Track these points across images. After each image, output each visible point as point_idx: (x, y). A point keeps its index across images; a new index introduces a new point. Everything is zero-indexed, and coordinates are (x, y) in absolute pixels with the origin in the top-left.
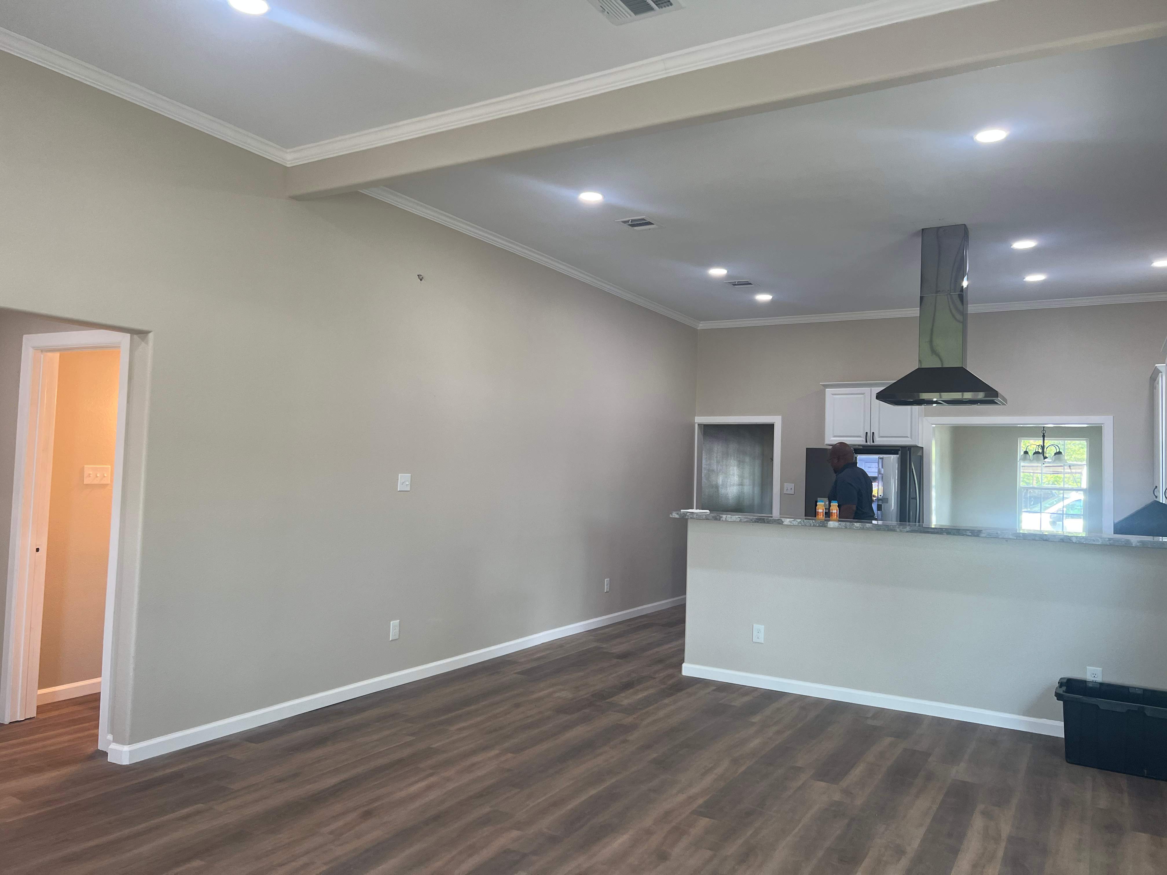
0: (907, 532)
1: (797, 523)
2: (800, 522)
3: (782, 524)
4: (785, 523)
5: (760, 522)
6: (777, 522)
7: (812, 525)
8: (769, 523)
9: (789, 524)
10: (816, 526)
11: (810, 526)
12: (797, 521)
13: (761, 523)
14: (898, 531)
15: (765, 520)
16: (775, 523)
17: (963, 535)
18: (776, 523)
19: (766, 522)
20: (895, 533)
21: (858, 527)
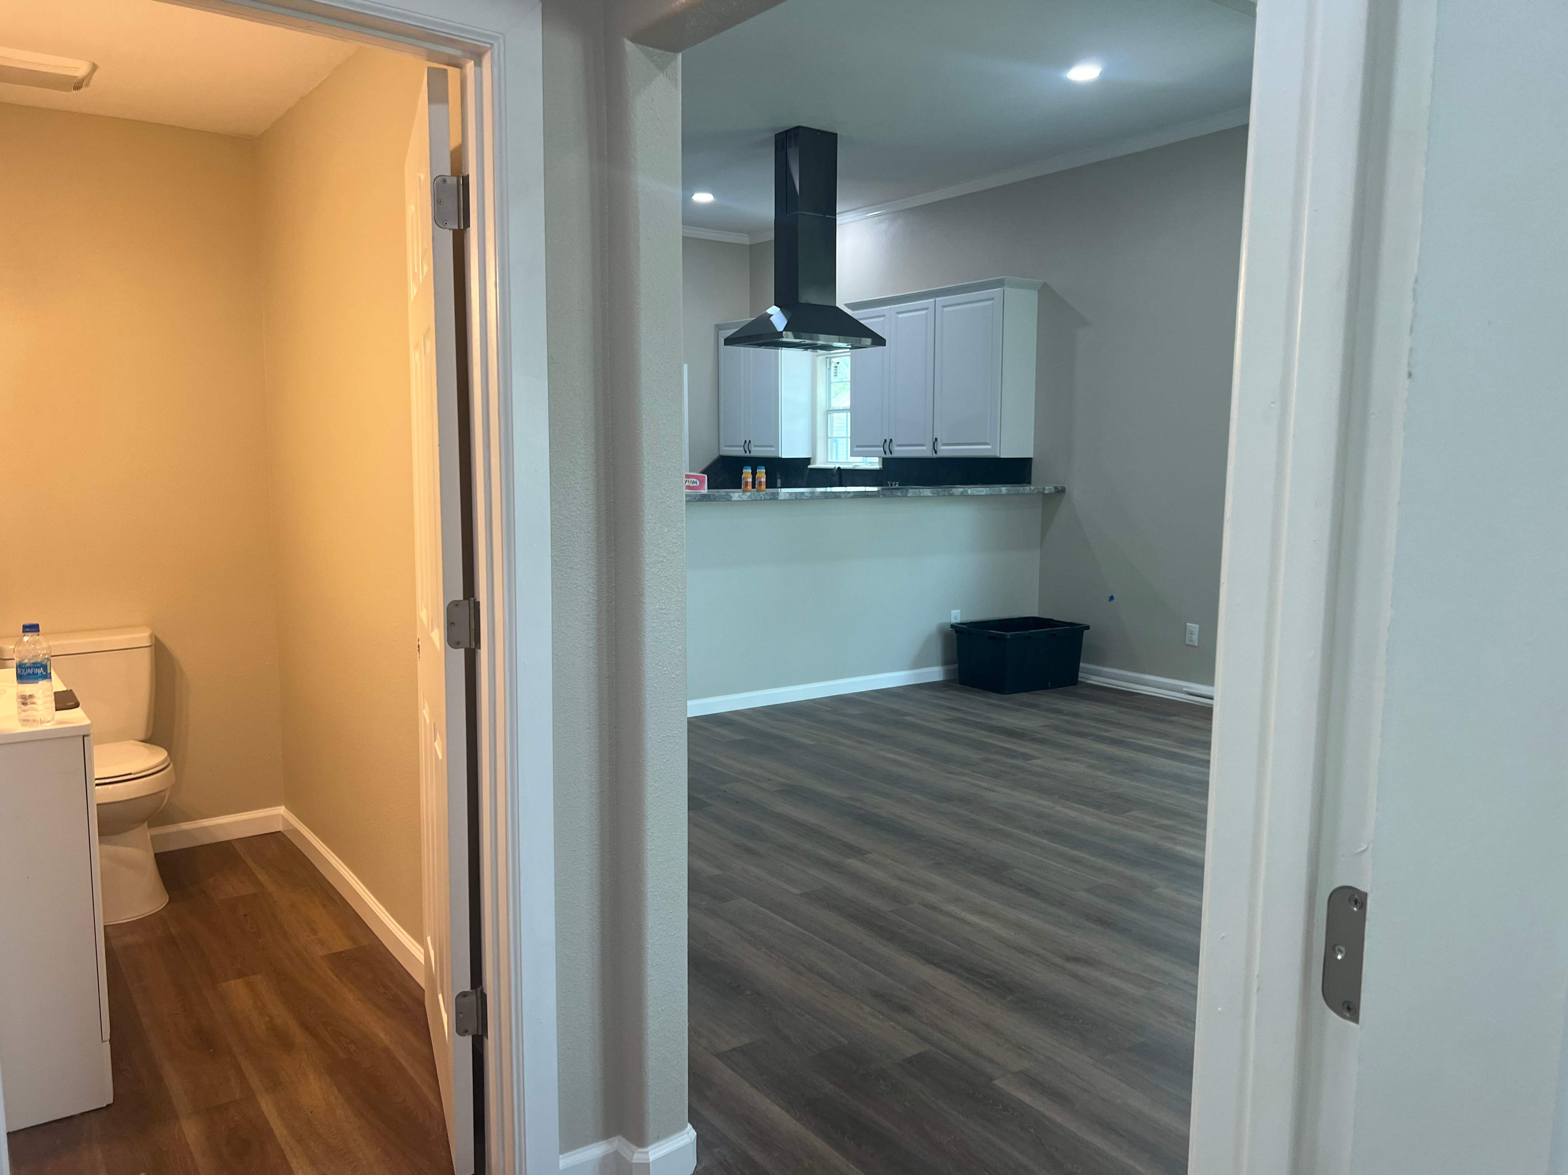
0: (851, 497)
1: (747, 497)
2: (750, 497)
3: (730, 500)
4: (734, 499)
5: (704, 500)
6: (725, 498)
7: (763, 498)
8: (717, 501)
9: (738, 499)
10: (767, 500)
11: (761, 500)
12: (747, 495)
13: (706, 501)
14: (843, 497)
15: (711, 497)
16: (722, 500)
17: (895, 497)
18: (725, 500)
19: (712, 499)
20: (841, 500)
21: (807, 496)
